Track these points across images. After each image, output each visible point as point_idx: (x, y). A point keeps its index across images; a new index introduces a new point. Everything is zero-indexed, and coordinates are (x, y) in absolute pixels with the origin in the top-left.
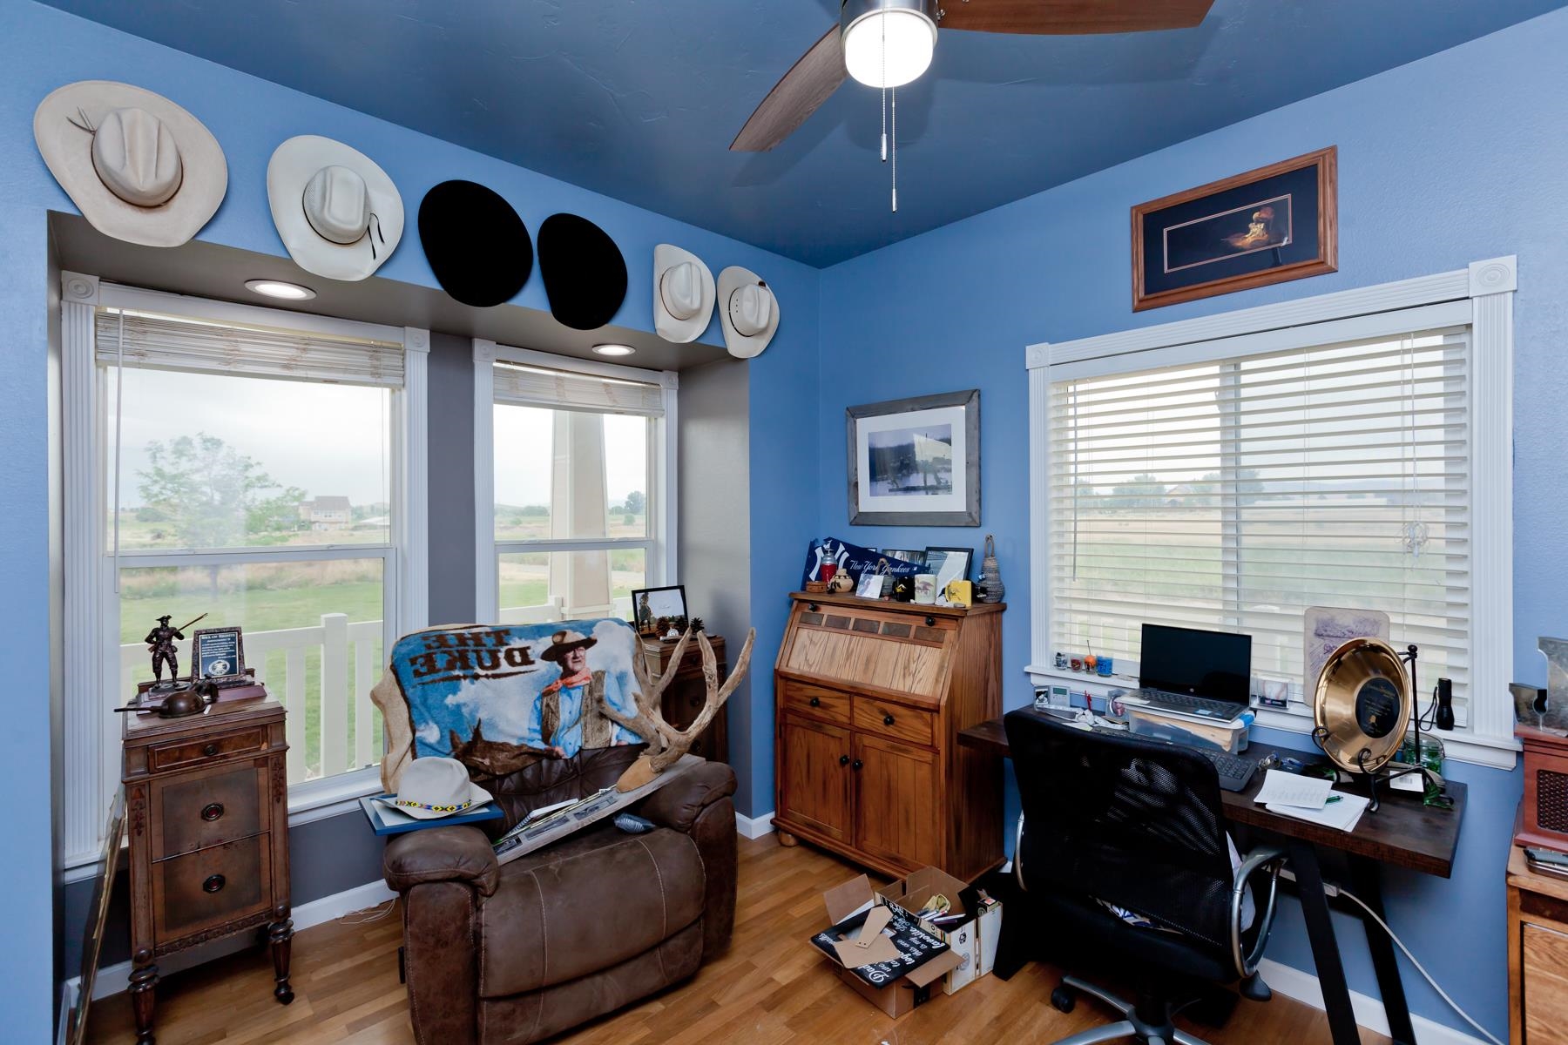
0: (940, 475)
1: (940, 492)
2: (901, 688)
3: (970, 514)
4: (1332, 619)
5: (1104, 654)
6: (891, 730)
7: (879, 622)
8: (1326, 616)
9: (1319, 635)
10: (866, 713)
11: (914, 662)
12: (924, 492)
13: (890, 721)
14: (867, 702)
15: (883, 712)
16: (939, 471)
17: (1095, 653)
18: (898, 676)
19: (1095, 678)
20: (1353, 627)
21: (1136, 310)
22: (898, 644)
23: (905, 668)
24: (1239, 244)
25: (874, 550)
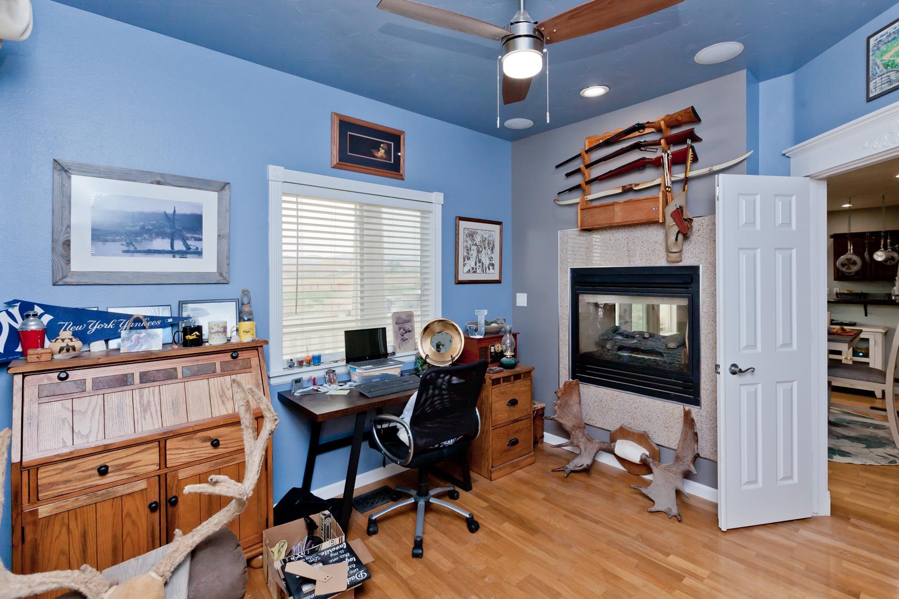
0: (189, 242)
1: (188, 256)
2: (224, 412)
3: (221, 274)
4: (400, 317)
5: (316, 353)
6: (220, 451)
7: (175, 369)
8: (398, 316)
9: (397, 324)
10: (184, 449)
11: (228, 389)
12: (171, 255)
13: (215, 444)
14: (185, 440)
15: (205, 440)
16: (188, 239)
17: (311, 354)
18: (216, 406)
19: (313, 368)
20: (406, 319)
21: (334, 167)
22: (205, 381)
23: (221, 397)
24: (376, 155)
25: (95, 309)
